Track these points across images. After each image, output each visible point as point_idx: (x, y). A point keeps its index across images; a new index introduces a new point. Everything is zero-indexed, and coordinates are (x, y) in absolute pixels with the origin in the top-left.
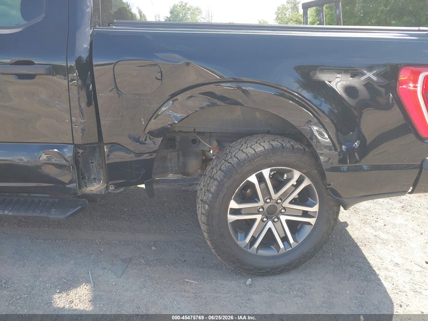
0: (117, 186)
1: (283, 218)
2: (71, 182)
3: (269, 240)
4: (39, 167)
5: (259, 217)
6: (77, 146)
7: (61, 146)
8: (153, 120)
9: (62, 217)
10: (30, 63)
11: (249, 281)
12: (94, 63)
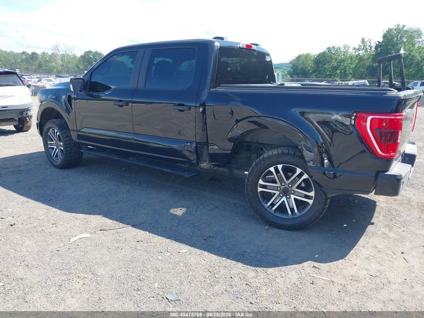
0: (215, 166)
1: (293, 197)
2: (194, 160)
3: (282, 208)
4: (182, 151)
5: (277, 193)
6: (197, 143)
7: (191, 142)
8: (230, 133)
9: (188, 176)
10: (183, 105)
11: (266, 227)
12: (206, 105)
